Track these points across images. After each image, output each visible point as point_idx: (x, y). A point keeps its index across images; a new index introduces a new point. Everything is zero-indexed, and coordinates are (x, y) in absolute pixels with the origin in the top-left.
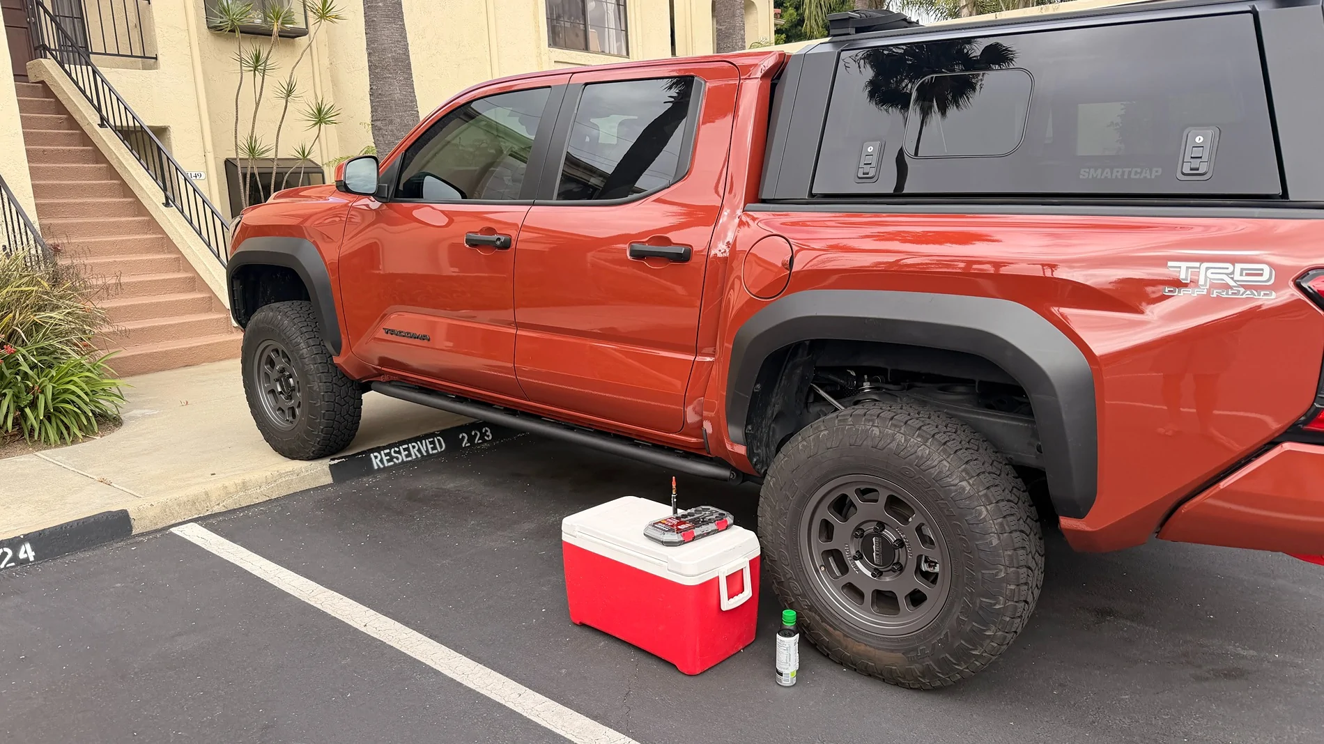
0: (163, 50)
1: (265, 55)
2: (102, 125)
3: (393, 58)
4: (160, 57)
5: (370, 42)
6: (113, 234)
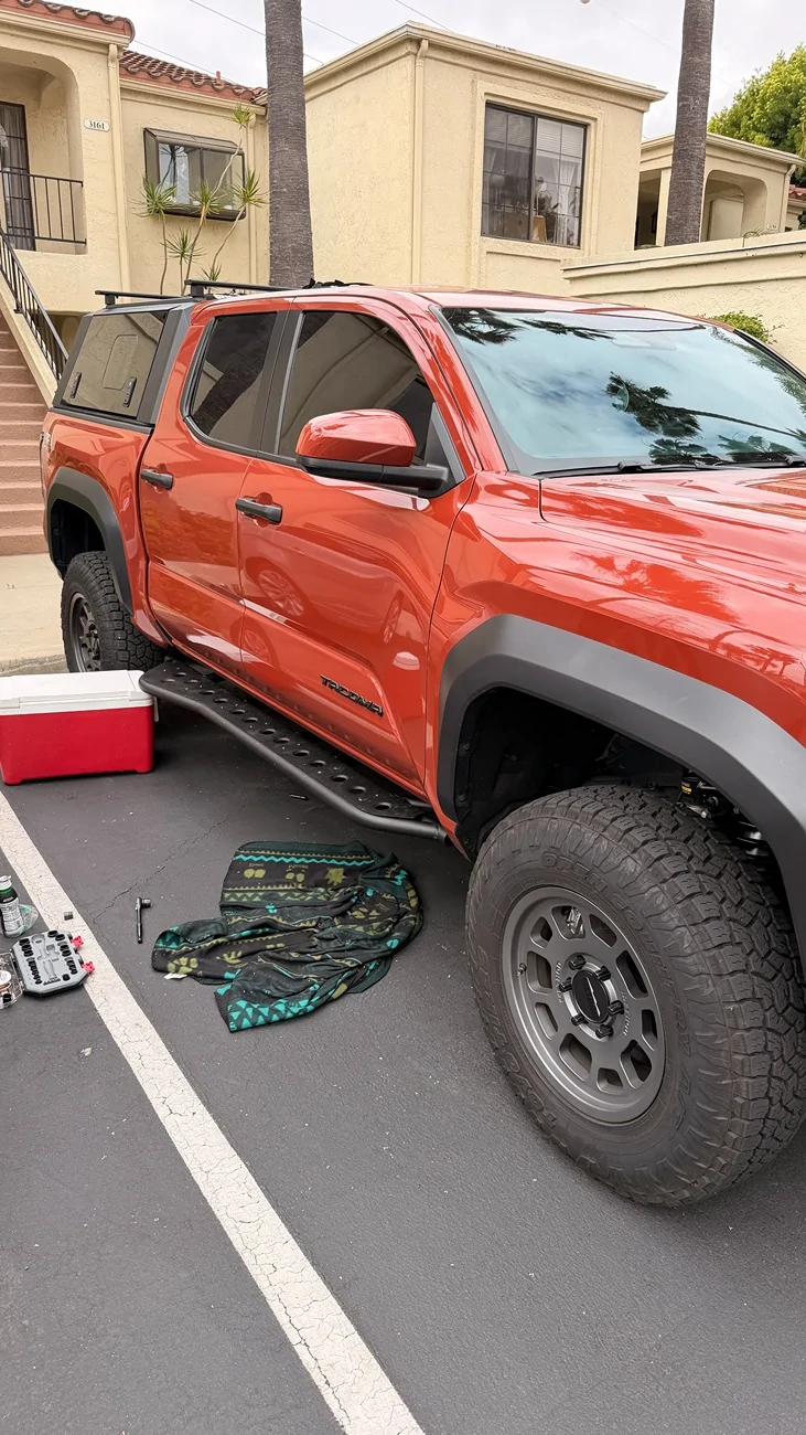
0: (91, 232)
1: (192, 242)
2: (17, 311)
3: (293, 248)
4: (88, 241)
5: (273, 230)
6: (11, 419)
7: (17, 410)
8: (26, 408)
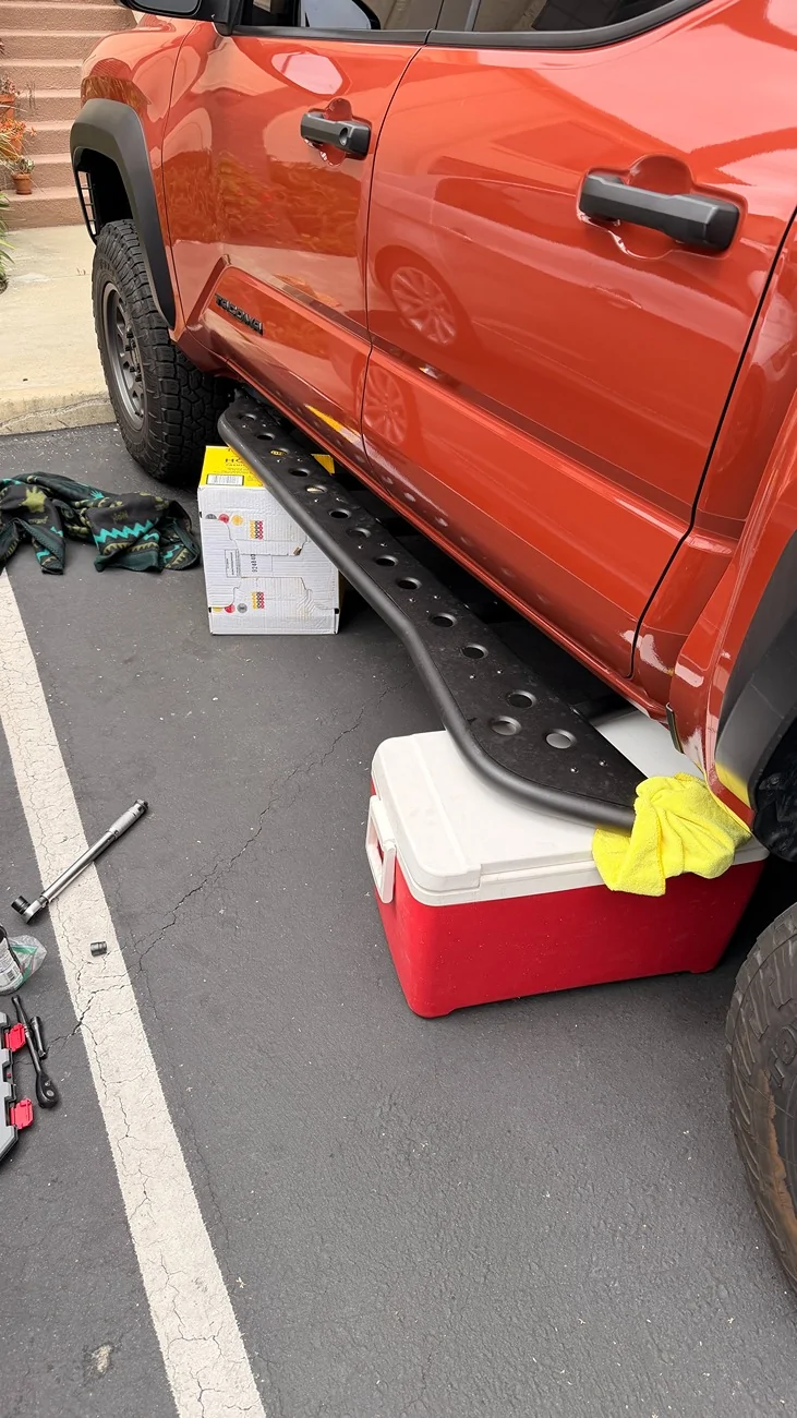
7: (90, 15)
8: (104, 13)
